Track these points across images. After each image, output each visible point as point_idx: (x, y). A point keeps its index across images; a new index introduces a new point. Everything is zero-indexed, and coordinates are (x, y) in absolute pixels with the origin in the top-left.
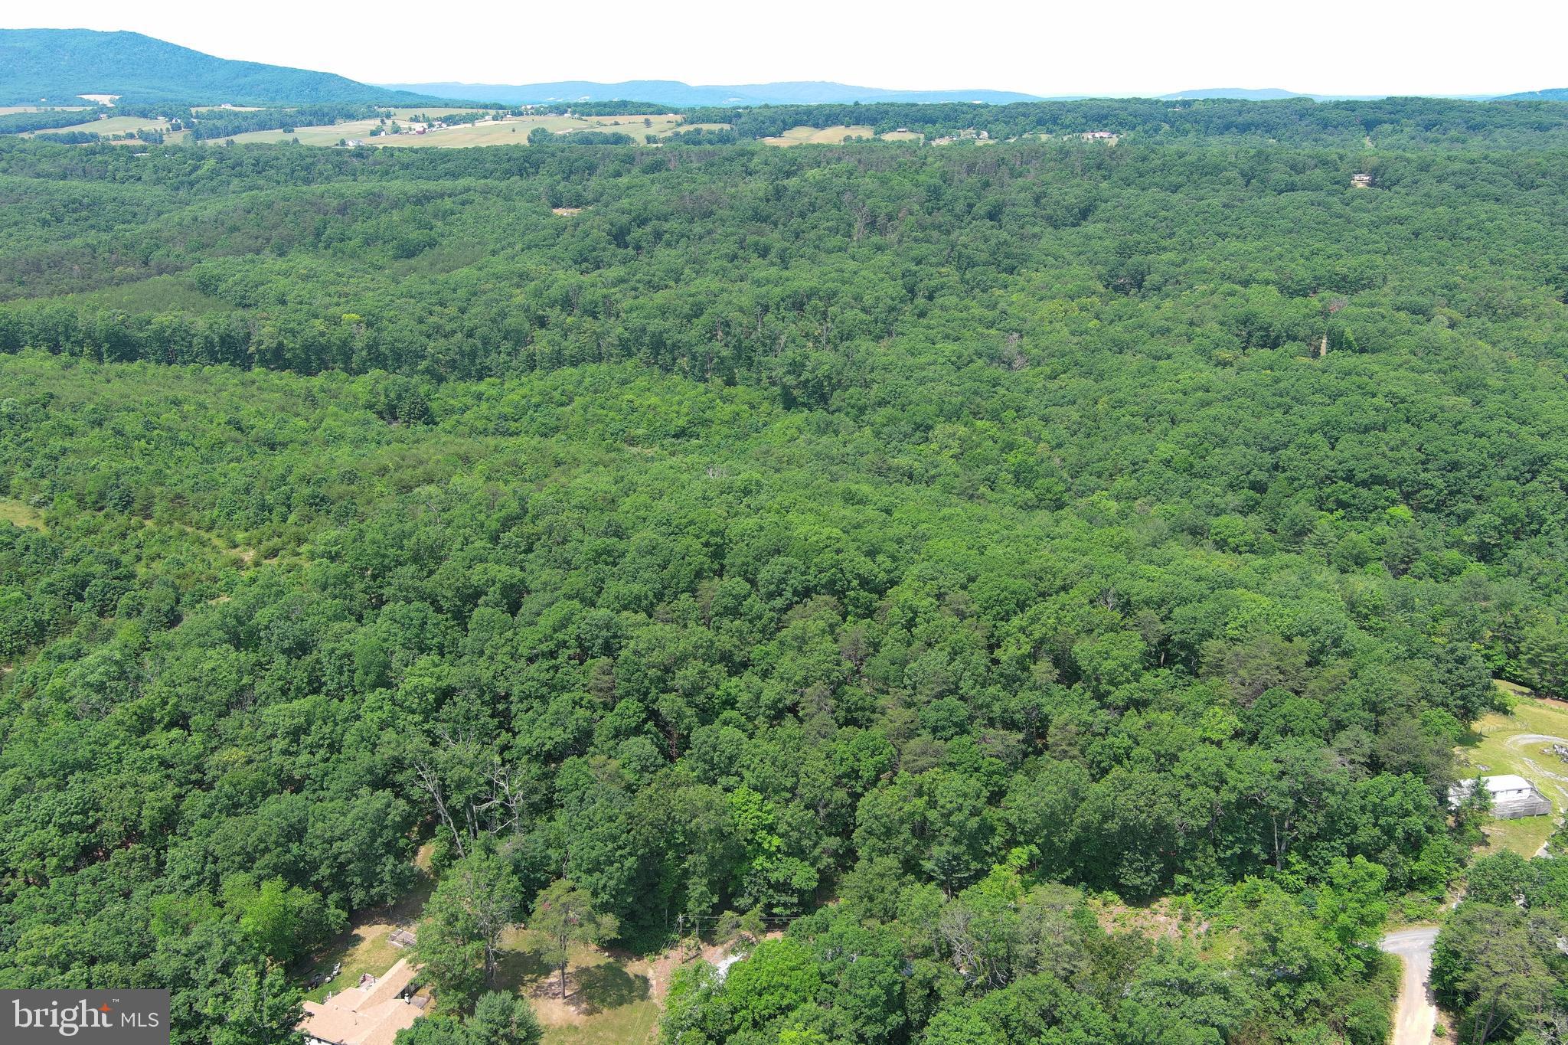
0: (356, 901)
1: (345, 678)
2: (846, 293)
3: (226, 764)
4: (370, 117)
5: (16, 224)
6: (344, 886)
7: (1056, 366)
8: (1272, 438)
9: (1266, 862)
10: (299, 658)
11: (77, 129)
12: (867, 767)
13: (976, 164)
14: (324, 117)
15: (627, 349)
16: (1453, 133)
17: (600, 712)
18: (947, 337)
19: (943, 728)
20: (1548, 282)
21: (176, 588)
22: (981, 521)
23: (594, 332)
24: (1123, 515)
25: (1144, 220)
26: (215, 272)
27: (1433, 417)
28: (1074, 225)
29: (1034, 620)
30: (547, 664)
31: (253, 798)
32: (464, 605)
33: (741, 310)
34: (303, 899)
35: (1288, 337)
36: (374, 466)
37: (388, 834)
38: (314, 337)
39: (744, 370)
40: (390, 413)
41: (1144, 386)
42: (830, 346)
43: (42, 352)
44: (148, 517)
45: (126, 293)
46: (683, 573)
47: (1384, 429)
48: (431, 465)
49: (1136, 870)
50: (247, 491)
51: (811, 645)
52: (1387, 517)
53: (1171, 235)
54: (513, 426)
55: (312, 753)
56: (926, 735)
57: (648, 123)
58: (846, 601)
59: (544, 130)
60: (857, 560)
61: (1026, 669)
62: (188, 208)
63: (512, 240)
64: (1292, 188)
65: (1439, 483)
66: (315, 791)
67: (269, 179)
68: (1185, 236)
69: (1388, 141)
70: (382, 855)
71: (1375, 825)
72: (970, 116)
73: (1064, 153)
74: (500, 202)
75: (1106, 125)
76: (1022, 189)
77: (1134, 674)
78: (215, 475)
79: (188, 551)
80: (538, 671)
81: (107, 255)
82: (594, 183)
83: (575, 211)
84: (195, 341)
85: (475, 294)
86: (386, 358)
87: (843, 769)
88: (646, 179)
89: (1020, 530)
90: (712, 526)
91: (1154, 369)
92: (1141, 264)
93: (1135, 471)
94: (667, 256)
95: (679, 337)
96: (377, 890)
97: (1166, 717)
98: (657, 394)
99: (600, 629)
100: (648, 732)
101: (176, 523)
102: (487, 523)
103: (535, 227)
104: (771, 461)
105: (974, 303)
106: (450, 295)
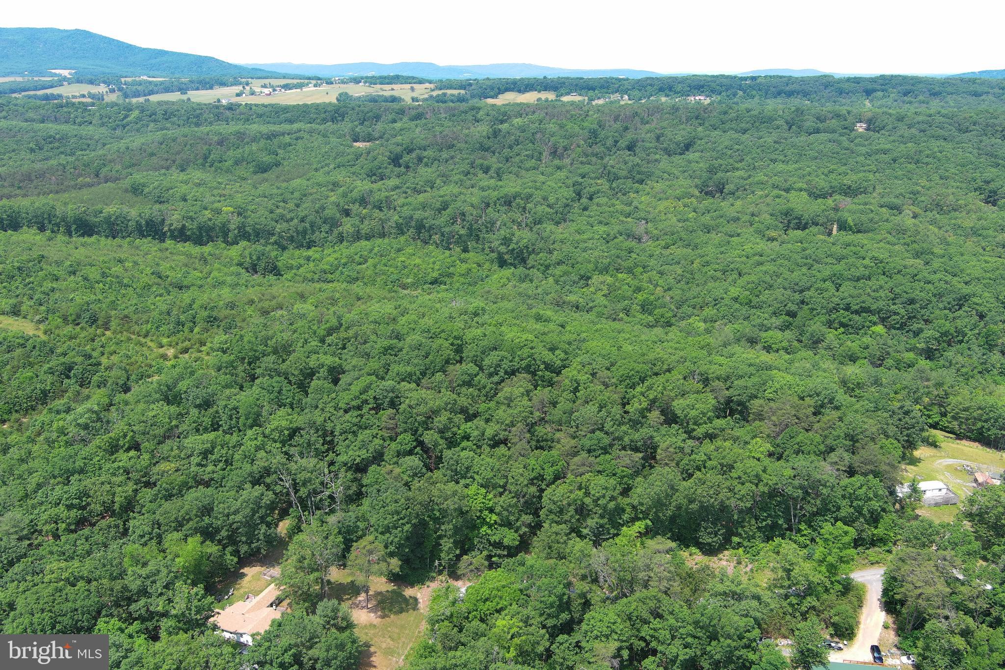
0: (242, 552)
1: (234, 422)
2: (538, 195)
3: (164, 472)
4: (235, 85)
5: (14, 151)
6: (235, 543)
7: (668, 241)
8: (800, 284)
9: (787, 529)
10: (206, 410)
11: (49, 91)
12: (549, 473)
13: (620, 115)
14: (207, 85)
15: (401, 230)
16: (921, 98)
17: (388, 442)
18: (600, 222)
19: (594, 450)
20: (976, 190)
21: (127, 371)
22: (619, 333)
23: (380, 219)
24: (708, 331)
25: (725, 151)
26: (142, 181)
27: (899, 272)
28: (681, 154)
29: (650, 388)
30: (356, 413)
31: (180, 491)
32: (305, 379)
33: (472, 206)
34: (212, 549)
35: (813, 223)
36: (245, 299)
37: (262, 512)
38: (205, 222)
39: (474, 243)
40: (253, 269)
41: (722, 253)
42: (528, 228)
43: (34, 230)
44: (107, 329)
45: (85, 194)
46: (438, 360)
47: (869, 279)
48: (280, 299)
49: (709, 533)
50: (168, 313)
51: (515, 402)
52: (870, 332)
53: (742, 160)
54: (330, 276)
55: (216, 466)
56: (584, 454)
57: (412, 89)
58: (537, 378)
59: (346, 94)
60: (543, 353)
61: (644, 417)
62: (123, 141)
63: (327, 162)
64: (817, 131)
65: (902, 312)
67: (173, 123)
68: (750, 161)
69: (879, 103)
70: (258, 524)
71: (851, 506)
72: (616, 86)
73: (675, 109)
74: (320, 139)
75: (703, 92)
76: (649, 131)
77: (708, 419)
78: (148, 304)
79: (133, 349)
80: (351, 417)
81: (72, 170)
82: (379, 126)
83: (368, 144)
84: (130, 224)
85: (305, 195)
86: (250, 235)
87: (534, 474)
88: (412, 124)
89: (643, 337)
90: (455, 334)
91: (729, 242)
92: (722, 178)
93: (716, 305)
94: (425, 172)
95: (433, 222)
96: (255, 545)
97: (727, 444)
98: (420, 257)
99: (389, 392)
100: (417, 454)
101: (125, 333)
102: (318, 331)
103: (342, 154)
104: (491, 297)
105: (618, 202)
106: (289, 196)
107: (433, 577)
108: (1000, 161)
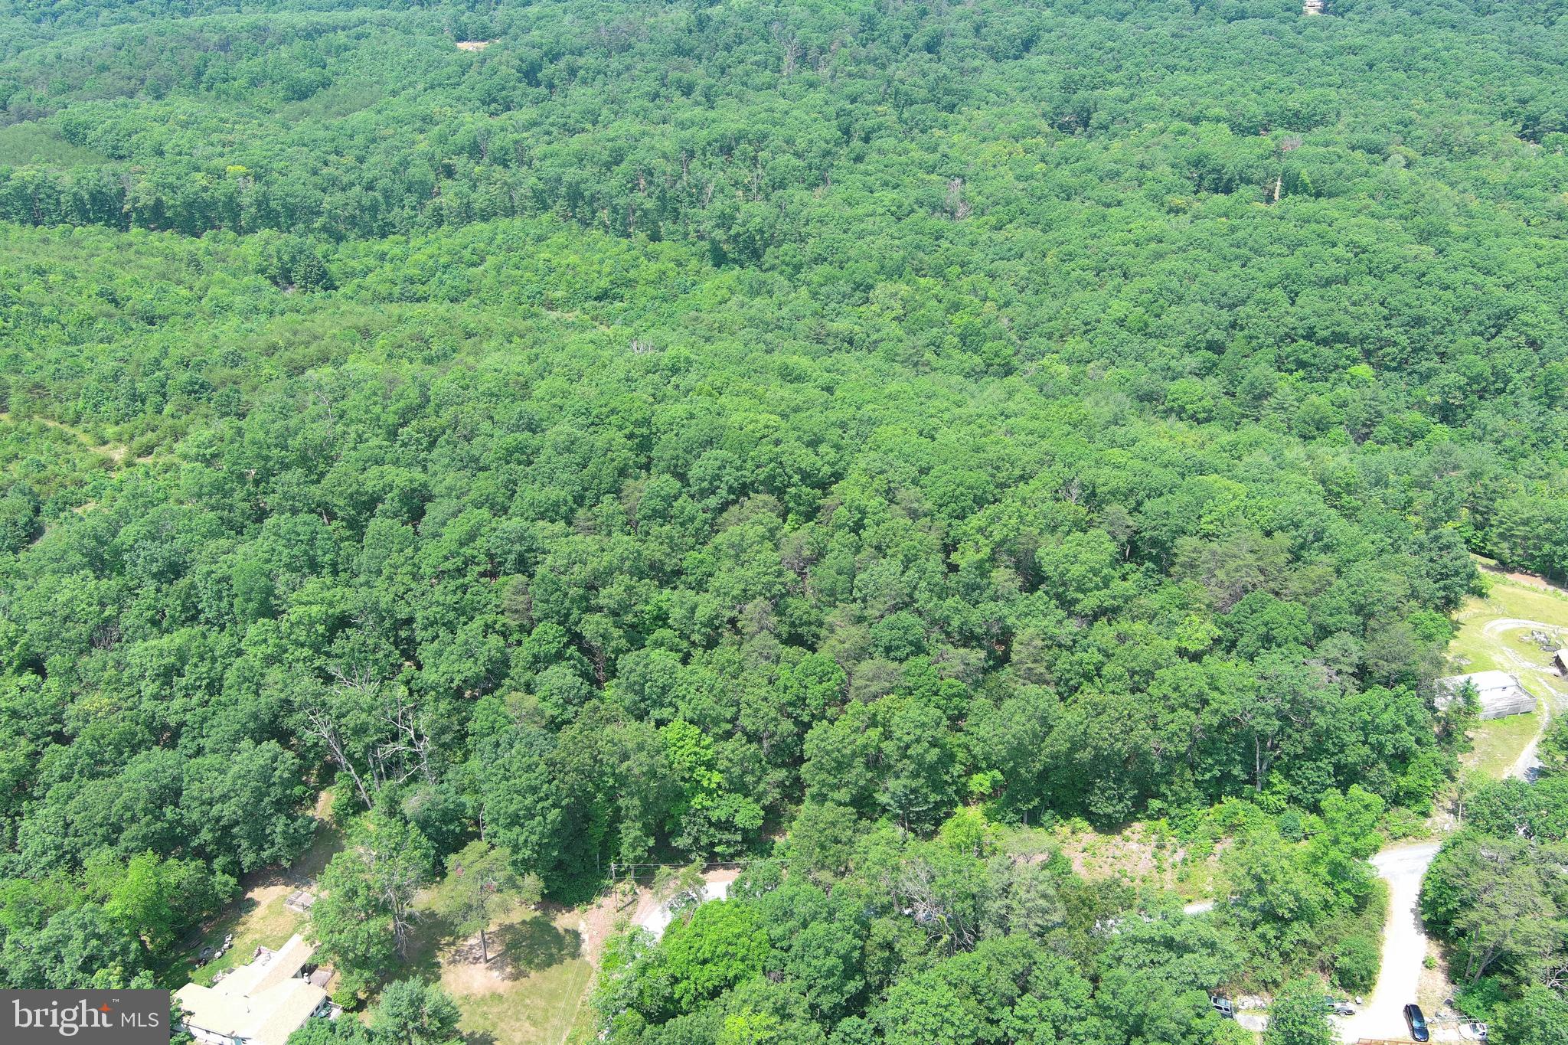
0: (245, 865)
1: (224, 604)
2: (777, 136)
3: (88, 714)
6: (232, 849)
7: (1001, 215)
8: (1230, 294)
9: (1246, 782)
10: (171, 583)
12: (815, 693)
15: (541, 201)
17: (516, 638)
18: (886, 184)
19: (898, 648)
20: (1504, 116)
21: (35, 496)
22: (929, 396)
23: (505, 183)
24: (1075, 380)
25: (1090, 51)
26: (82, 118)
27: (1396, 268)
28: (1016, 58)
29: (994, 519)
30: (452, 584)
31: (119, 754)
32: (359, 513)
33: (665, 156)
34: (181, 872)
35: (1242, 179)
36: (261, 344)
37: (276, 792)
38: (196, 193)
39: (669, 222)
40: (283, 278)
41: (1094, 237)
42: (762, 196)
44: (5, 410)
46: (604, 472)
47: (1346, 282)
48: (326, 341)
49: (1108, 798)
50: (116, 378)
51: (751, 553)
52: (1348, 377)
53: (1118, 68)
54: (420, 290)
55: (188, 697)
56: (879, 656)
58: (786, 499)
60: (798, 452)
61: (985, 576)
62: (51, 44)
63: (413, 78)
64: (1242, 15)
65: (1403, 340)
66: (194, 738)
68: (1133, 69)
70: (272, 815)
71: (1364, 743)
74: (400, 36)
76: (962, 18)
77: (1104, 579)
78: (81, 360)
79: (49, 451)
80: (442, 593)
82: (501, 13)
83: (481, 45)
84: (62, 198)
85: (374, 141)
86: (277, 215)
87: (787, 697)
88: (559, 8)
89: (971, 408)
90: (638, 416)
91: (1104, 217)
92: (1087, 100)
93: (1087, 332)
94: (581, 96)
95: (598, 187)
96: (268, 852)
97: (1139, 627)
98: (576, 252)
99: (513, 542)
100: (571, 658)
101: (36, 417)
102: (383, 417)
103: (437, 64)
104: (702, 330)
105: (913, 146)
106: (348, 143)
107: (608, 887)
108: (1545, 65)
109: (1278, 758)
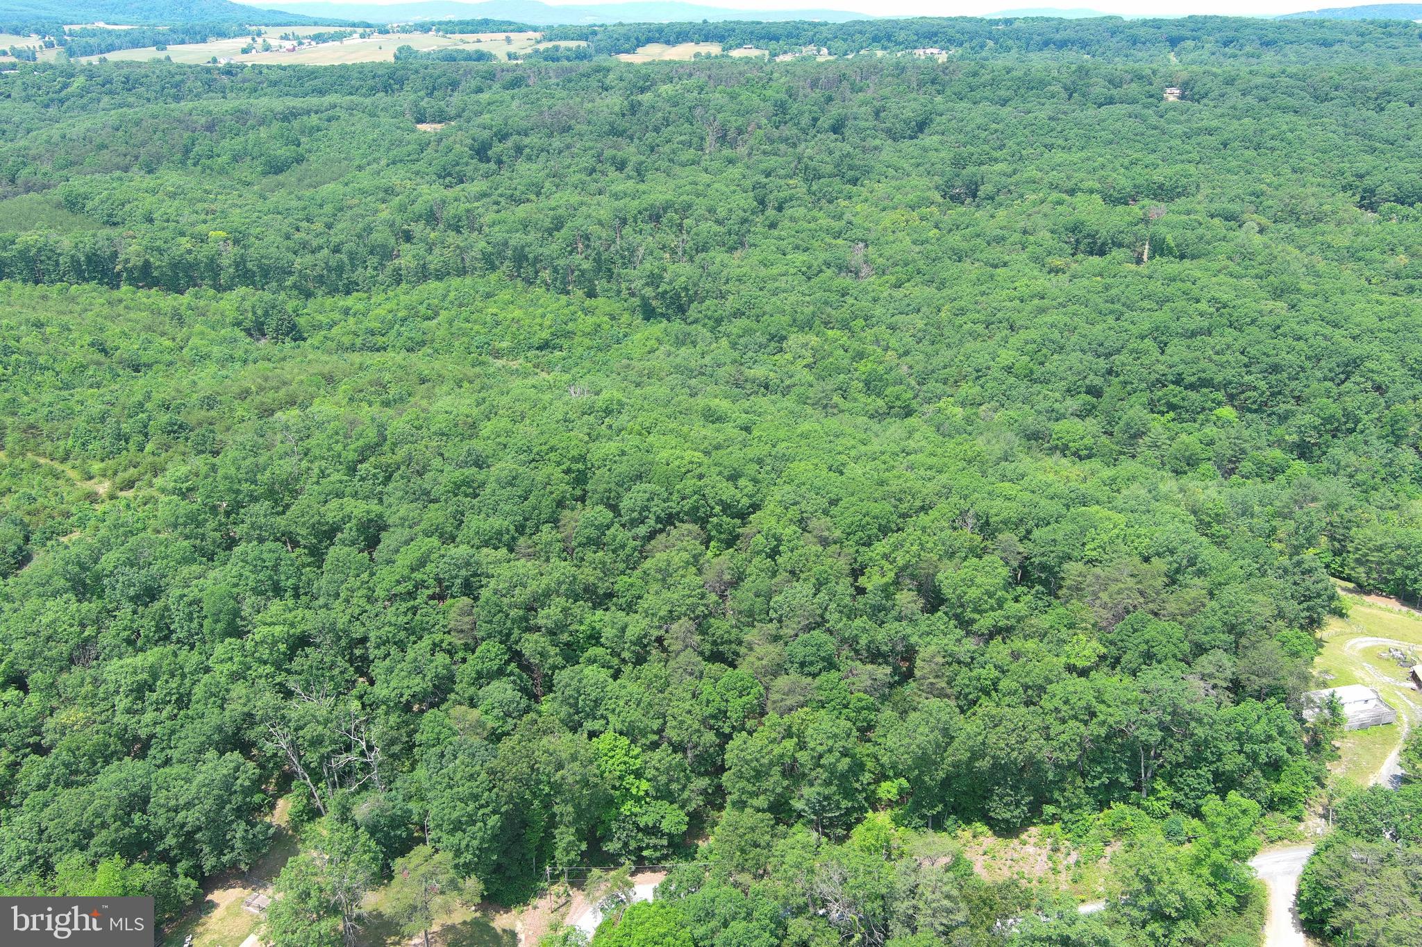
0: (206, 868)
1: (194, 625)
2: (700, 206)
3: (65, 727)
4: (241, 35)
6: (195, 854)
7: (900, 275)
8: (1106, 344)
9: (1132, 789)
10: (146, 605)
12: (736, 706)
13: (818, 79)
14: (196, 36)
15: (490, 263)
16: (1248, 49)
17: (461, 656)
18: (797, 247)
19: (812, 663)
20: (1344, 189)
21: (25, 526)
23: (458, 247)
24: (968, 421)
25: (976, 132)
26: (82, 190)
27: (1254, 322)
28: (911, 138)
29: (896, 548)
30: (404, 606)
31: (93, 764)
32: (320, 542)
33: (600, 223)
34: (146, 874)
35: (1114, 243)
36: (236, 389)
37: (237, 800)
38: (181, 255)
39: (604, 282)
40: (257, 330)
41: (983, 293)
42: (686, 258)
46: (544, 503)
47: (1210, 334)
48: (294, 386)
49: (1006, 804)
50: (103, 419)
51: (676, 577)
52: (1214, 418)
53: (1002, 147)
54: (380, 340)
55: (158, 711)
56: (794, 672)
57: (508, 40)
58: (709, 528)
59: (409, 48)
60: (719, 485)
61: (890, 598)
62: (57, 125)
63: (377, 155)
64: (1111, 101)
65: (1262, 385)
66: (163, 749)
67: (139, 97)
68: (1015, 147)
69: (1191, 56)
70: (232, 821)
71: (1240, 752)
72: (811, 33)
73: (900, 69)
74: (366, 119)
75: (936, 42)
76: (864, 103)
77: (998, 601)
78: (72, 403)
79: (40, 485)
80: (394, 615)
82: (456, 99)
83: (438, 126)
84: (61, 260)
85: (341, 209)
86: (253, 275)
87: (710, 710)
88: (507, 94)
89: (875, 446)
90: (574, 453)
91: (992, 277)
92: (974, 175)
93: (978, 378)
94: (527, 170)
95: (541, 250)
96: (228, 856)
97: (1031, 645)
98: (521, 308)
99: (459, 568)
100: (511, 674)
101: (29, 455)
102: (344, 454)
103: (400, 143)
104: (633, 376)
105: (821, 214)
106: (317, 211)
107: (543, 889)
108: (1378, 145)
109: (1161, 766)
